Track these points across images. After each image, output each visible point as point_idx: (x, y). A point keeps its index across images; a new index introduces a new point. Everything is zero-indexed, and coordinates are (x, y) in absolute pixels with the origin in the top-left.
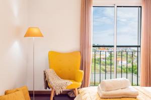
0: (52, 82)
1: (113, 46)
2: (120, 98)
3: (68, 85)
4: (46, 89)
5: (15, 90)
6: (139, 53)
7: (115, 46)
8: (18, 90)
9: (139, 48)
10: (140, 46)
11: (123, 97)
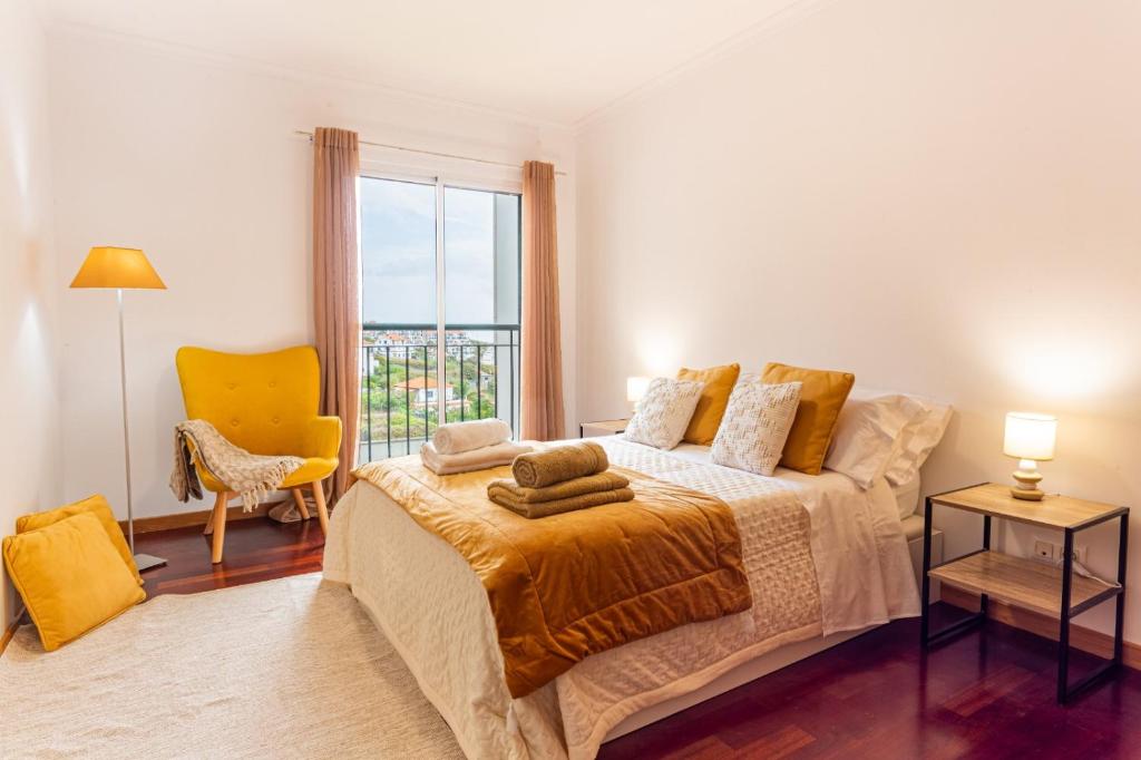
0: (223, 468)
1: (432, 328)
2: (490, 468)
3: (290, 469)
4: (186, 499)
5: (57, 513)
6: (516, 349)
7: (441, 328)
8: (69, 514)
9: (515, 333)
10: (518, 328)
11: (495, 466)
